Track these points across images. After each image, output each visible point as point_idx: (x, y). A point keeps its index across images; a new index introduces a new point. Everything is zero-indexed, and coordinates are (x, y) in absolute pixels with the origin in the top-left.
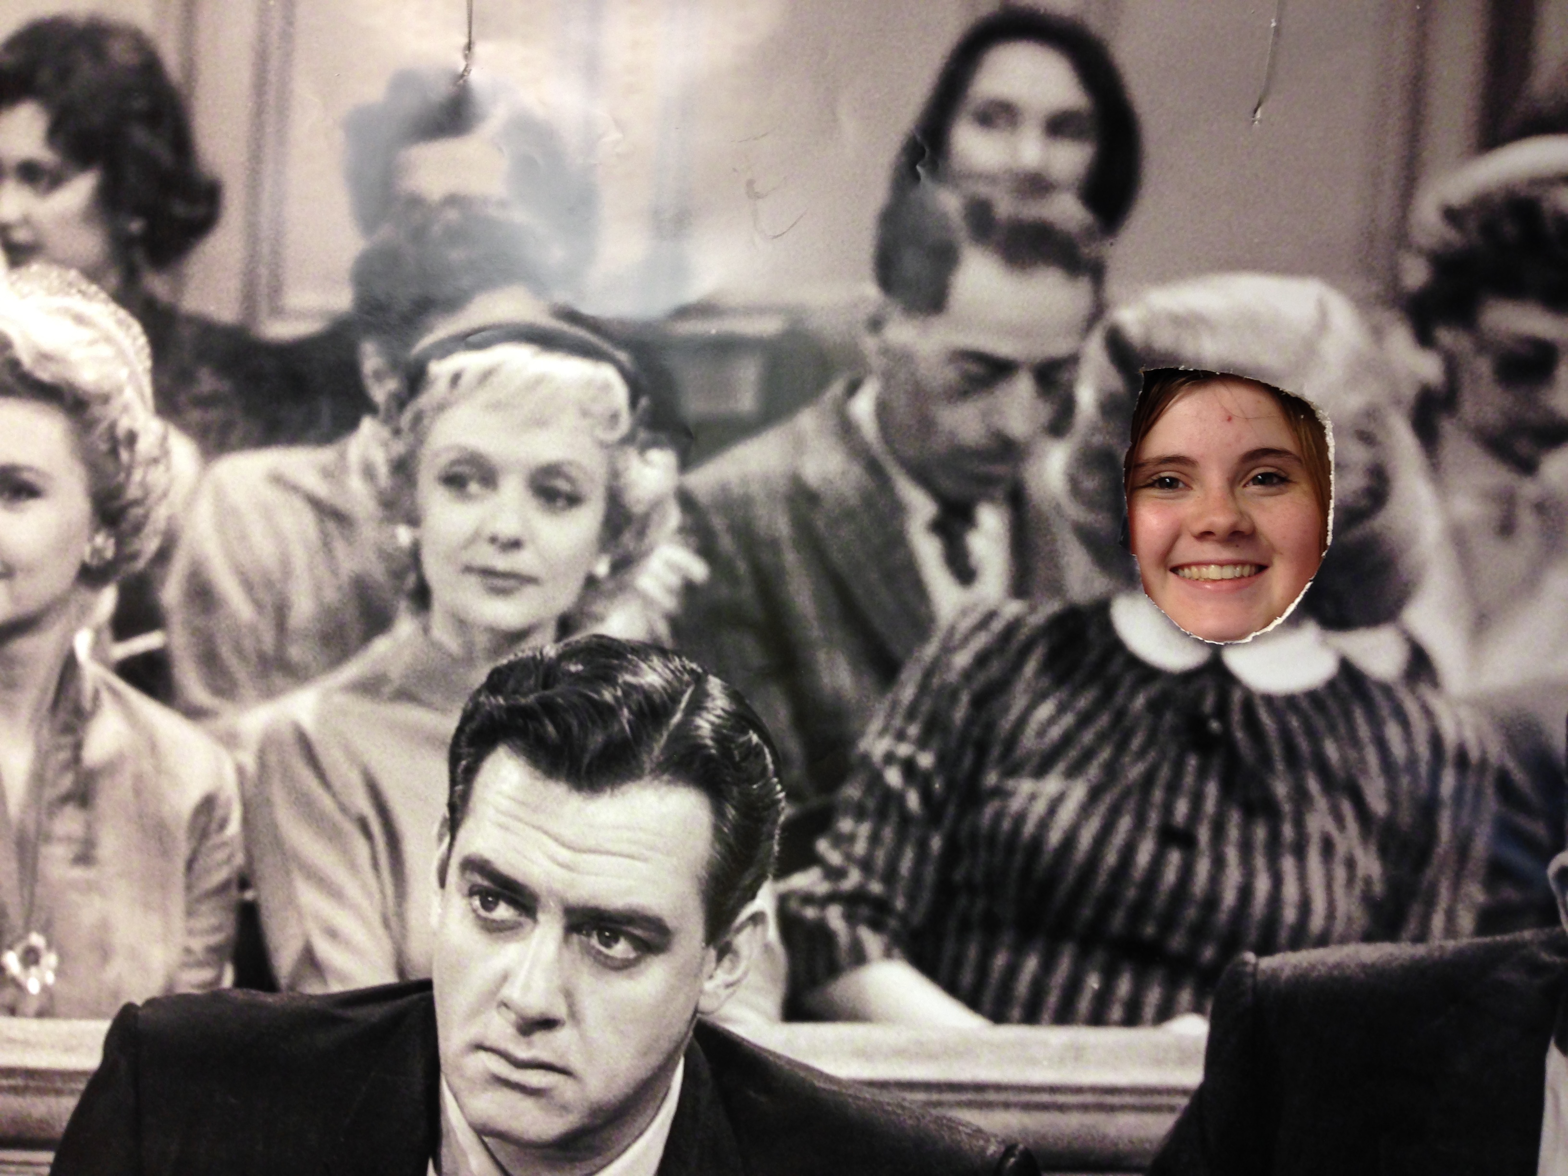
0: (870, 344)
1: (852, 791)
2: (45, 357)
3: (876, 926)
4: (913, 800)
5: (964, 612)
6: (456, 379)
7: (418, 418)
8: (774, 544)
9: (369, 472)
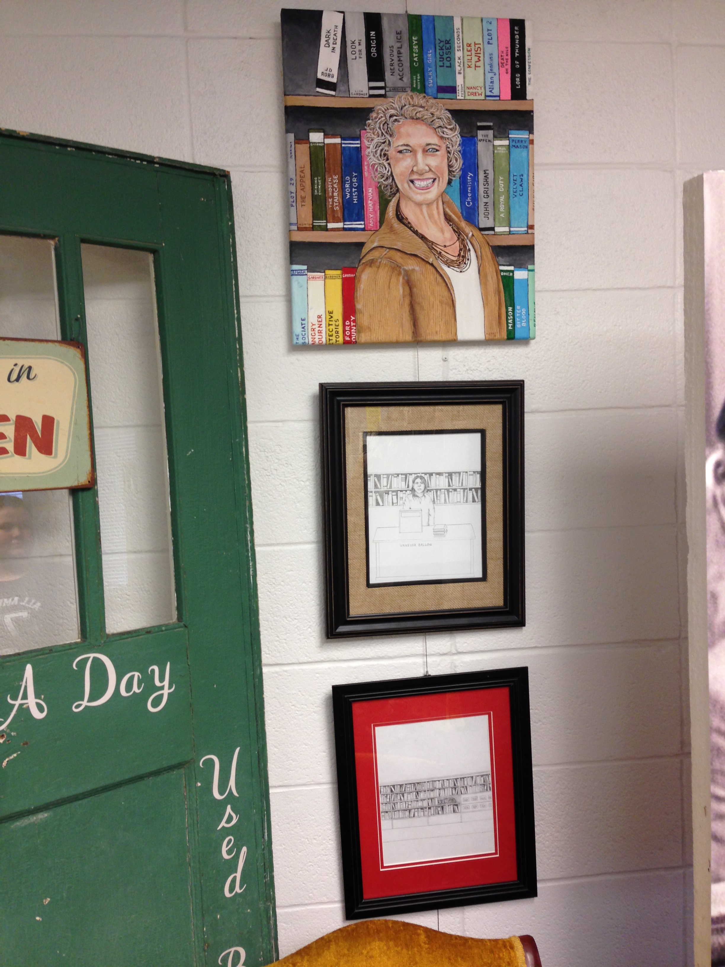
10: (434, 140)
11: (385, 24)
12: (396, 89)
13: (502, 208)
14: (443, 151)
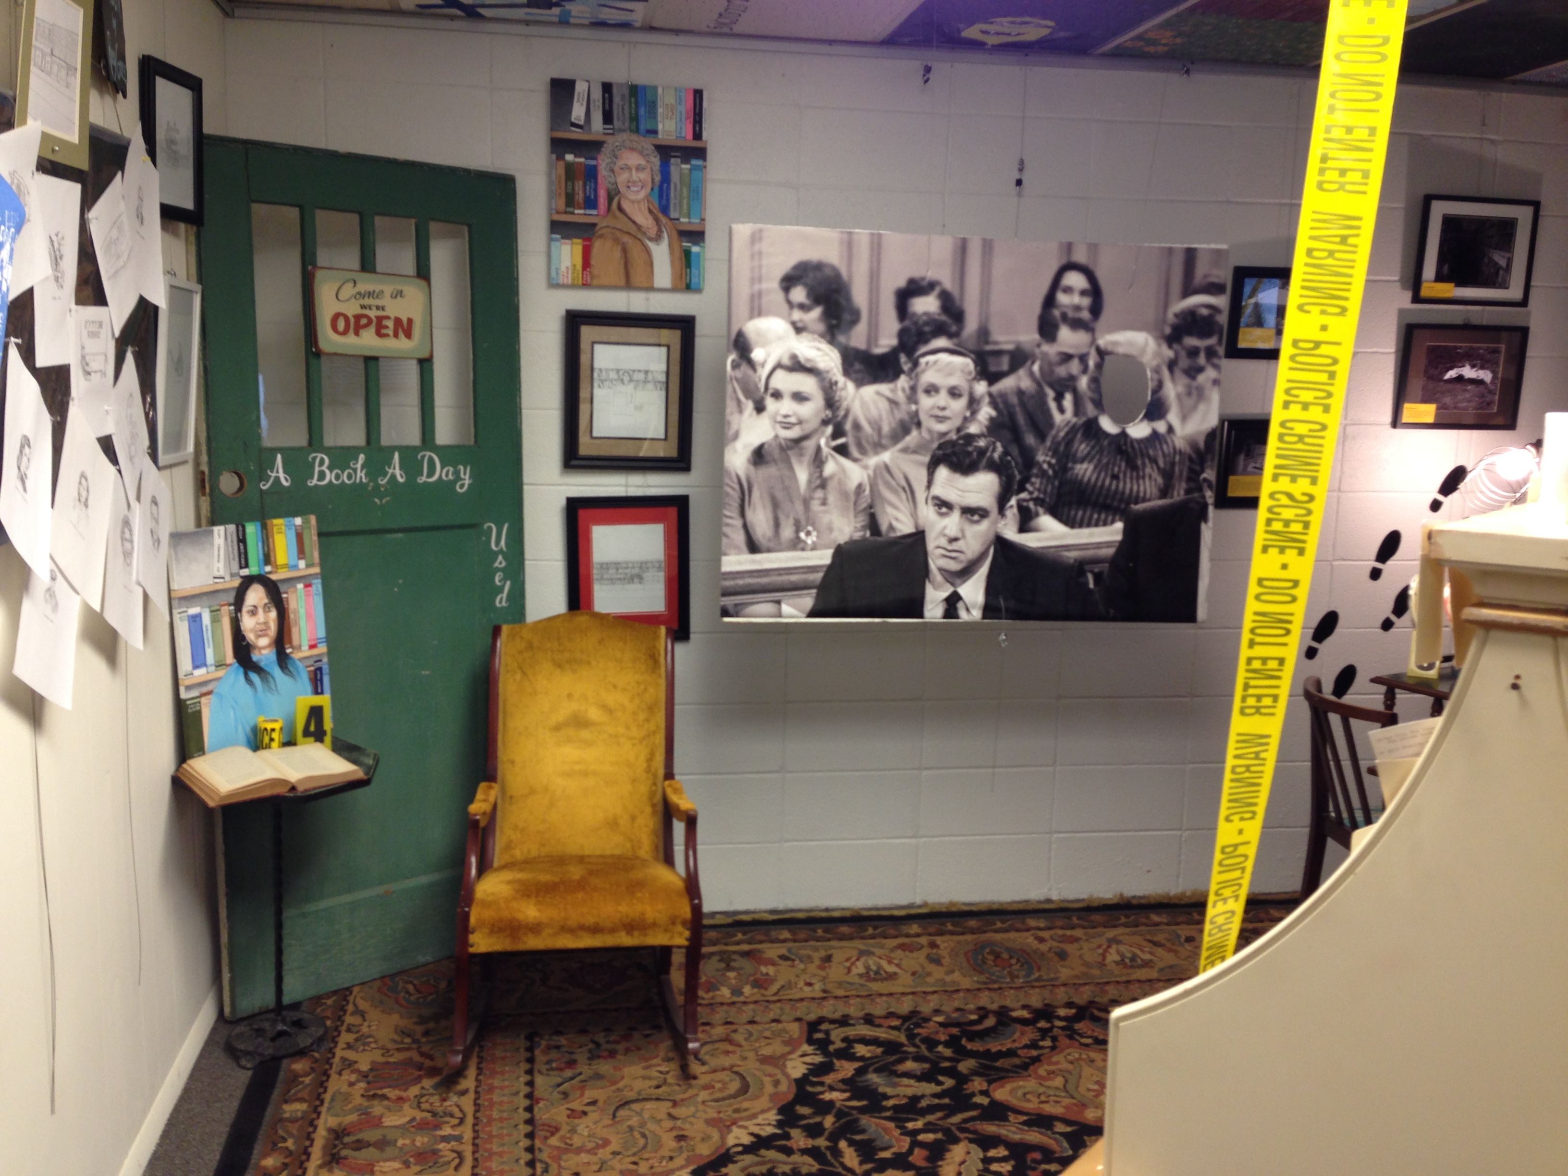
0: (1037, 351)
4: (1050, 472)
6: (927, 363)
8: (1013, 406)
9: (903, 390)
10: (642, 162)
11: (615, 90)
12: (621, 130)
13: (685, 207)
14: (649, 170)
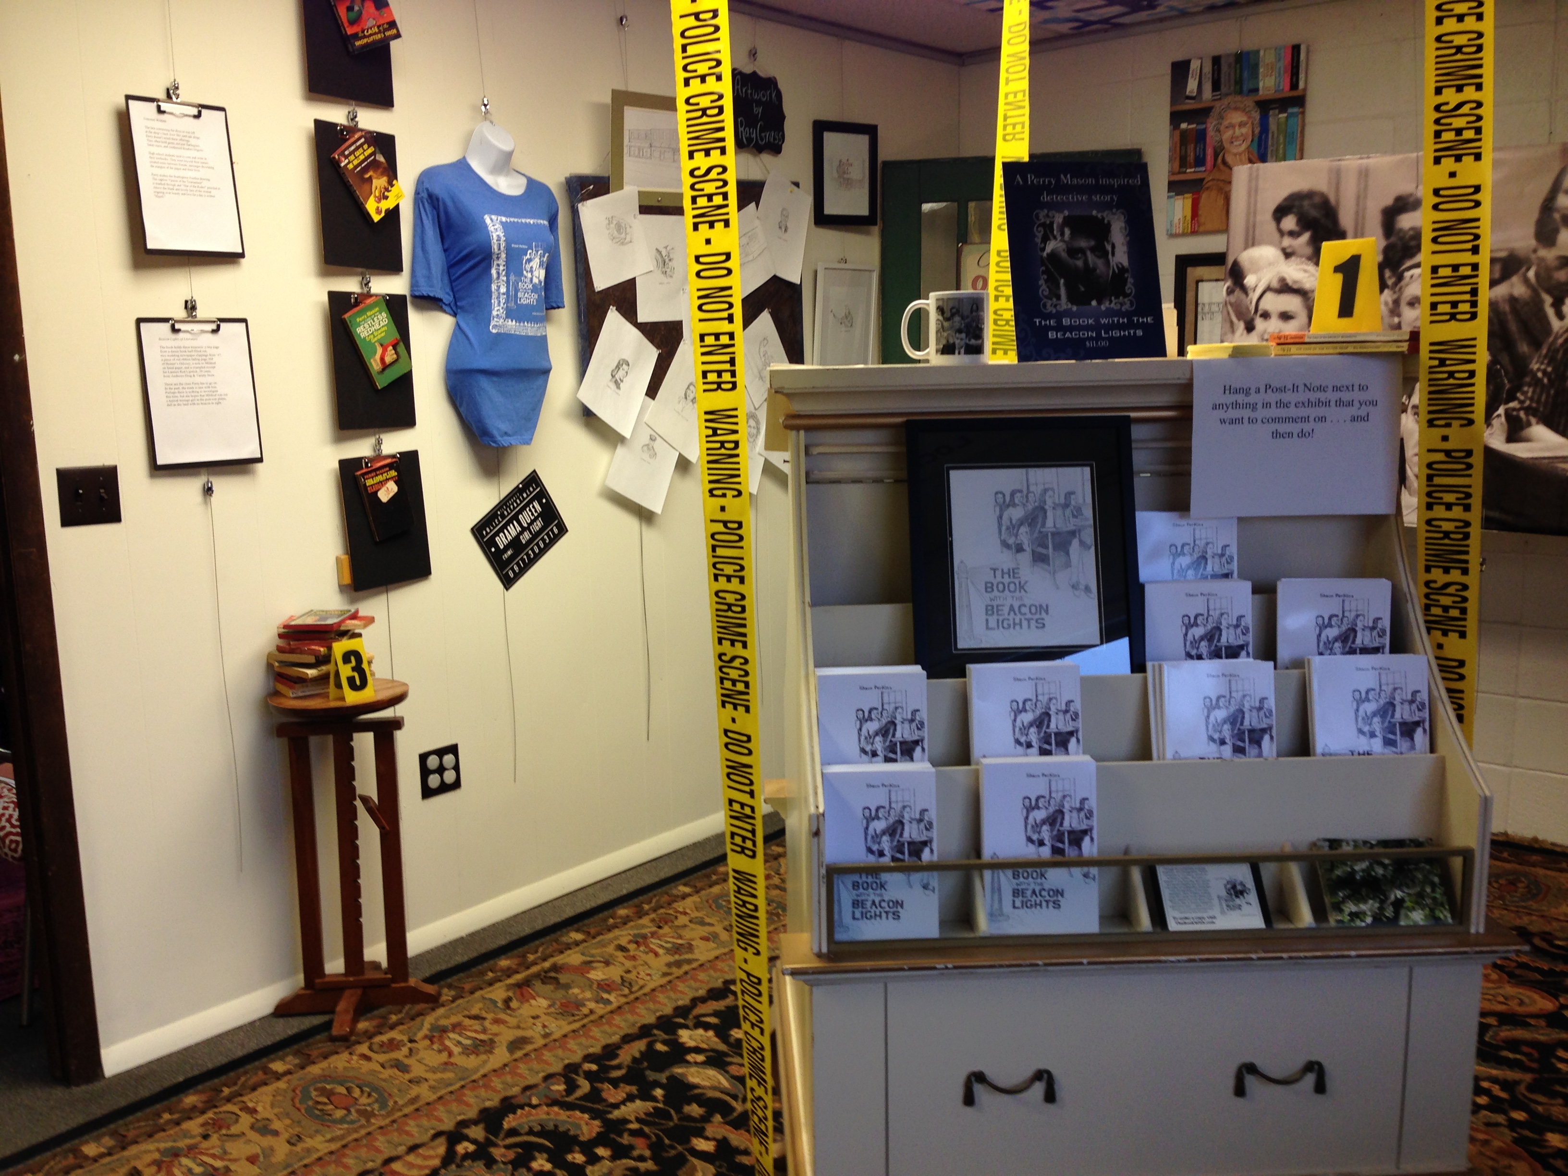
1: (1528, 379)
2: (1295, 282)
3: (1534, 416)
5: (1561, 328)
7: (1401, 289)
